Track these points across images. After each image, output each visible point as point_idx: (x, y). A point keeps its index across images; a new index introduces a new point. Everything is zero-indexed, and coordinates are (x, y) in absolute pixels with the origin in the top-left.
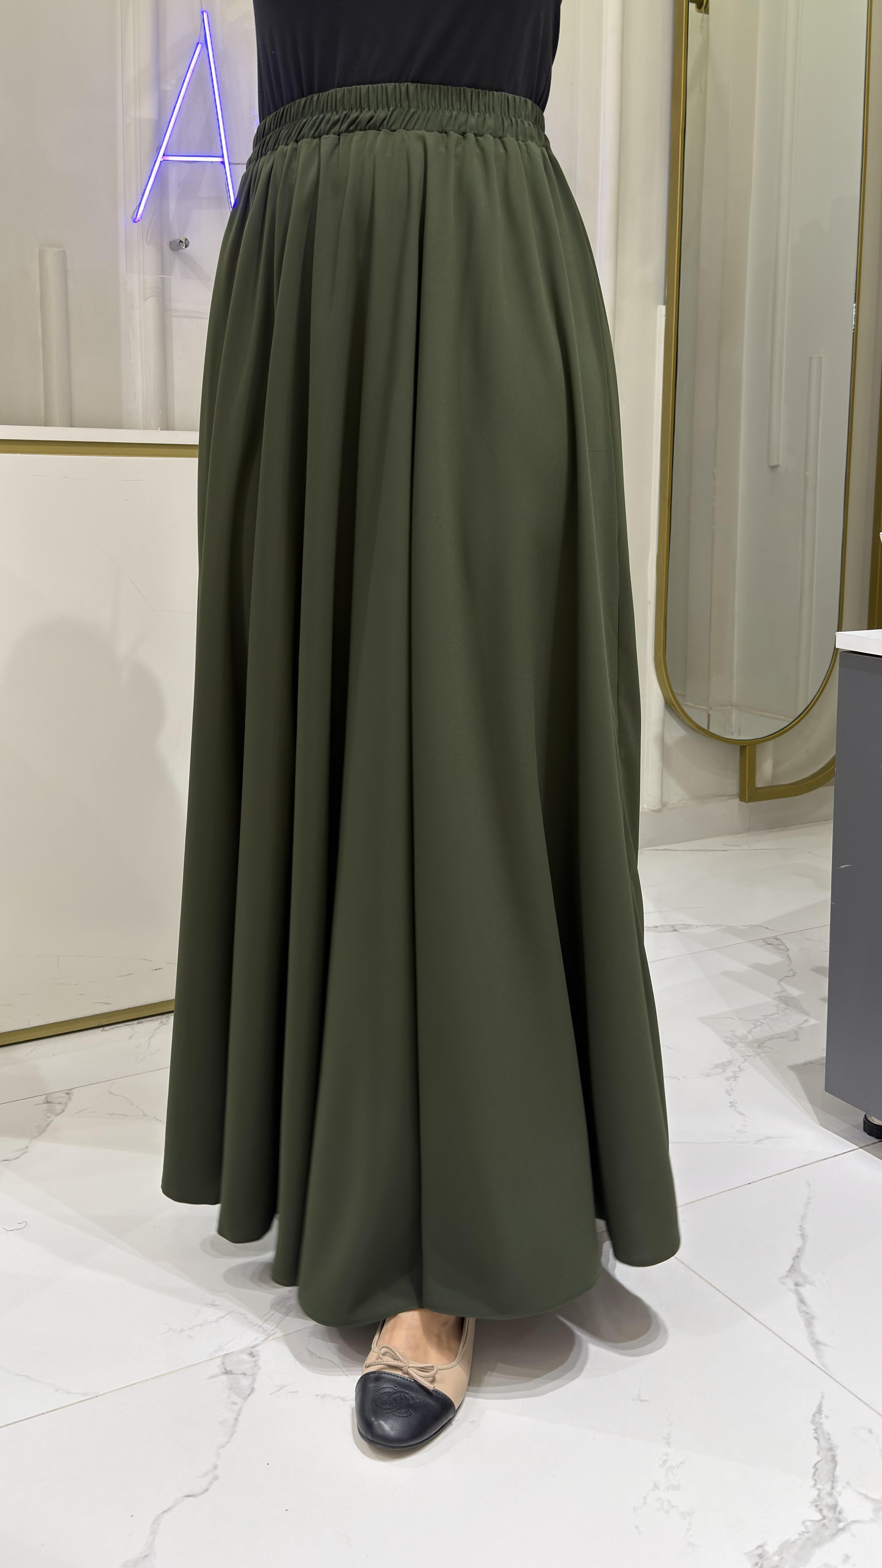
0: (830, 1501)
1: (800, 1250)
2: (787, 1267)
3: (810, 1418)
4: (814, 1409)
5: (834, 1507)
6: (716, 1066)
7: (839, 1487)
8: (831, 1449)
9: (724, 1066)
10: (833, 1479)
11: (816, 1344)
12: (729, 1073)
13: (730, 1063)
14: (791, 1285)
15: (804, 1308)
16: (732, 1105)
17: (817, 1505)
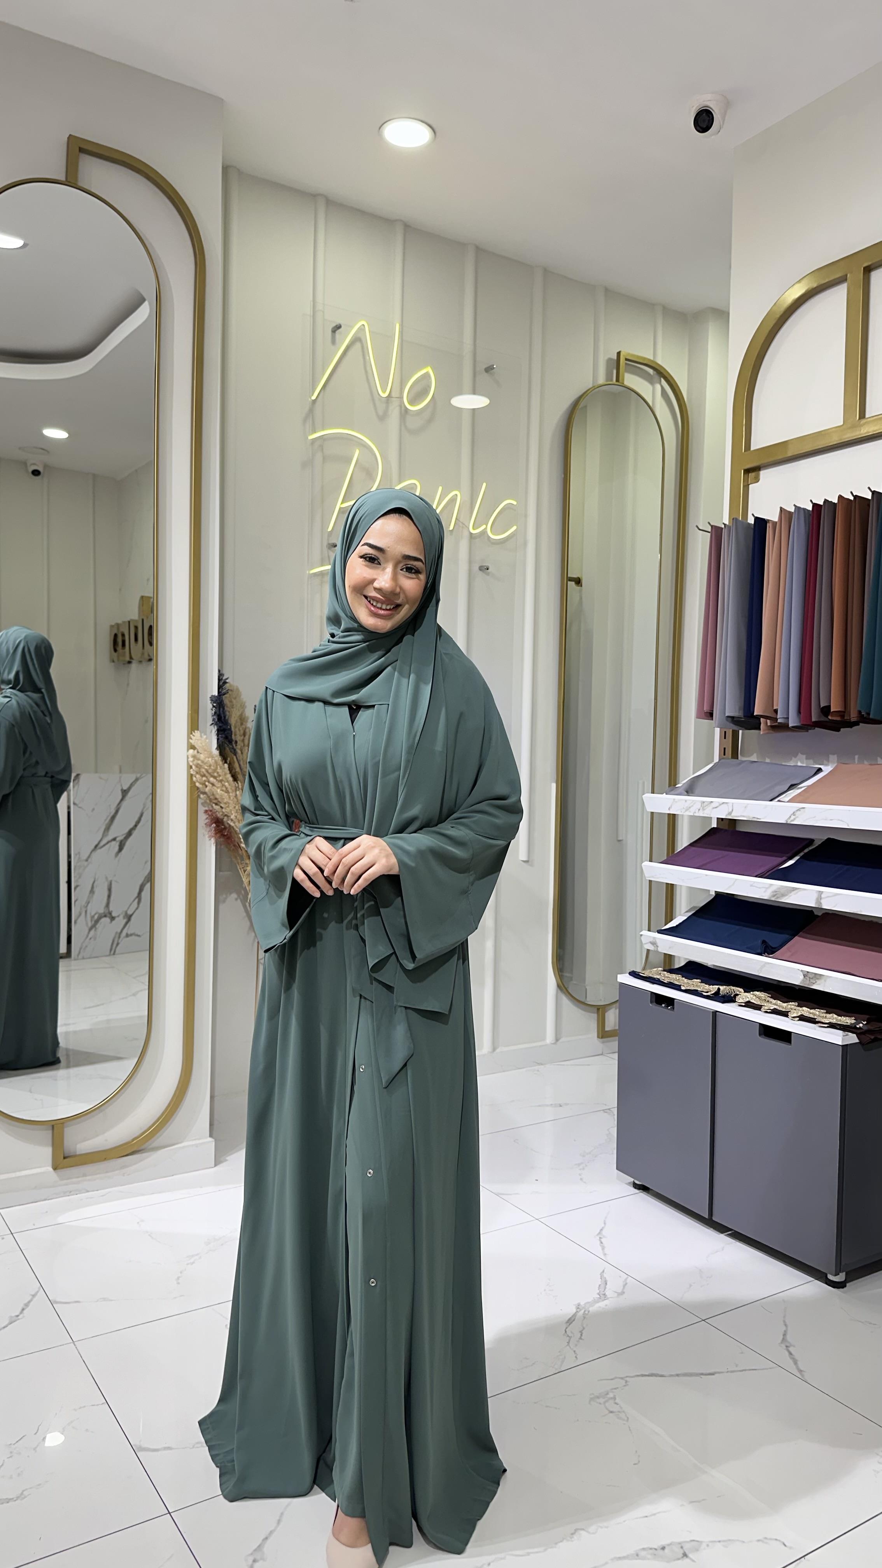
0: (604, 1293)
1: (603, 1228)
2: (597, 1233)
3: (600, 1273)
4: (602, 1271)
5: (604, 1294)
6: (576, 1164)
7: (606, 1290)
8: (606, 1281)
9: (579, 1165)
10: (605, 1288)
11: (605, 1254)
12: (581, 1167)
13: (582, 1163)
14: (598, 1238)
15: (602, 1244)
16: (581, 1179)
17: (598, 1294)
